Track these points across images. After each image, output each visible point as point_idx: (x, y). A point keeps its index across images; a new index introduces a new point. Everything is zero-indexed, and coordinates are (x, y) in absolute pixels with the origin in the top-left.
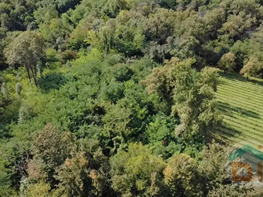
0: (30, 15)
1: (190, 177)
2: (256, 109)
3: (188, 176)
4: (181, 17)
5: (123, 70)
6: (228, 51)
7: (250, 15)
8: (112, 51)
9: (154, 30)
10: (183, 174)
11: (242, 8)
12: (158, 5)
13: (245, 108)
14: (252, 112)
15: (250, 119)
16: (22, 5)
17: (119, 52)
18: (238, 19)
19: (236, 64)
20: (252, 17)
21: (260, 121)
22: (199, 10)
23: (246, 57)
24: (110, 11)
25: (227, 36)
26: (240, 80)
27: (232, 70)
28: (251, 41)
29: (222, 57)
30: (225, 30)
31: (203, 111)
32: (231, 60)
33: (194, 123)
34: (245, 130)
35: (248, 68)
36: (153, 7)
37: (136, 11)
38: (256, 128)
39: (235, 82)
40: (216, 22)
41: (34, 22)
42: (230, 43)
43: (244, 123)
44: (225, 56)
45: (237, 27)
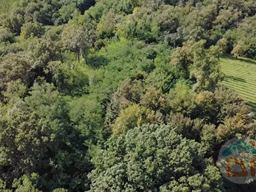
0: (56, 12)
1: (212, 100)
2: (244, 77)
3: (210, 100)
4: (183, 12)
5: (150, 52)
6: (222, 38)
7: (237, 9)
8: (136, 39)
9: (166, 22)
10: (207, 99)
11: (230, 4)
12: (163, 2)
13: (236, 76)
14: (241, 79)
15: (239, 83)
16: (48, 4)
17: (141, 40)
18: (228, 13)
19: (227, 47)
20: (238, 11)
21: (246, 84)
22: (196, 6)
23: (235, 42)
24: (124, 8)
25: (220, 26)
26: (231, 59)
27: (225, 51)
28: (238, 29)
29: (218, 42)
30: (218, 22)
31: (212, 72)
32: (224, 44)
33: (206, 81)
34: (237, 89)
35: (237, 50)
36: (159, 4)
37: (147, 7)
38: (244, 87)
39: (227, 60)
40: (211, 16)
41: (60, 18)
42: (223, 32)
43: (236, 85)
44: (220, 41)
45: (227, 19)
